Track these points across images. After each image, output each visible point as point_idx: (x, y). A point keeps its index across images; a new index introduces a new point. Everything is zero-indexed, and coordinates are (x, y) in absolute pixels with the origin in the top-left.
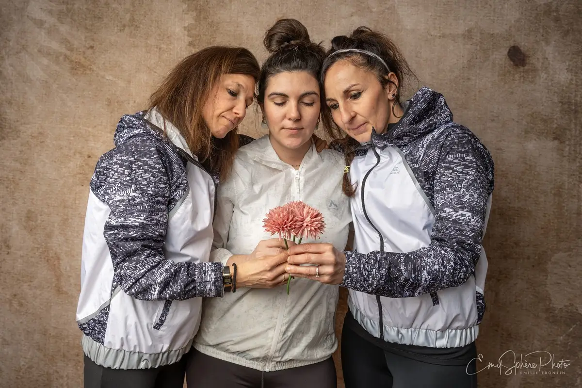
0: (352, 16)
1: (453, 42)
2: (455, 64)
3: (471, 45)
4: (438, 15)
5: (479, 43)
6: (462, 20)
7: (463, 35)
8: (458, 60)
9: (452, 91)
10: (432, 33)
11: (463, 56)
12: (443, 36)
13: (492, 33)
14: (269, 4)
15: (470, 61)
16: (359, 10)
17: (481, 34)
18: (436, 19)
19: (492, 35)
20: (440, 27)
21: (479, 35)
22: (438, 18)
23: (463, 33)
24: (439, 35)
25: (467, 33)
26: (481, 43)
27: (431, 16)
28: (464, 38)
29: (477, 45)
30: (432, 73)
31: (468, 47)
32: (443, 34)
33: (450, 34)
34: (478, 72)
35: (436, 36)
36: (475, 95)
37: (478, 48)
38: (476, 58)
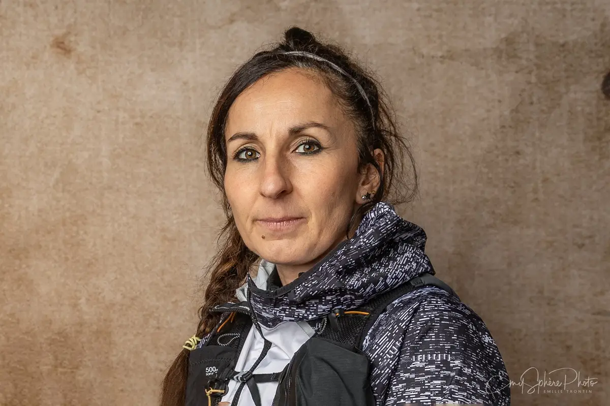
0: (232, 21)
1: (474, 68)
2: (483, 120)
3: (517, 72)
4: (435, 7)
5: (535, 68)
6: (490, 15)
7: (498, 52)
8: (488, 111)
9: (480, 185)
10: (425, 51)
11: (500, 101)
12: (451, 56)
13: (561, 41)
14: (31, 5)
15: (516, 111)
16: (248, 8)
17: (537, 45)
18: (431, 16)
19: (563, 45)
20: (440, 37)
21: (532, 48)
22: (435, 14)
23: (494, 46)
24: (440, 54)
25: (503, 46)
26: (538, 66)
27: (418, 10)
28: (500, 57)
29: (530, 73)
30: (432, 145)
31: (510, 77)
32: (449, 51)
33: (467, 50)
34: (537, 134)
35: (433, 57)
36: (535, 191)
37: (533, 79)
38: (532, 103)
